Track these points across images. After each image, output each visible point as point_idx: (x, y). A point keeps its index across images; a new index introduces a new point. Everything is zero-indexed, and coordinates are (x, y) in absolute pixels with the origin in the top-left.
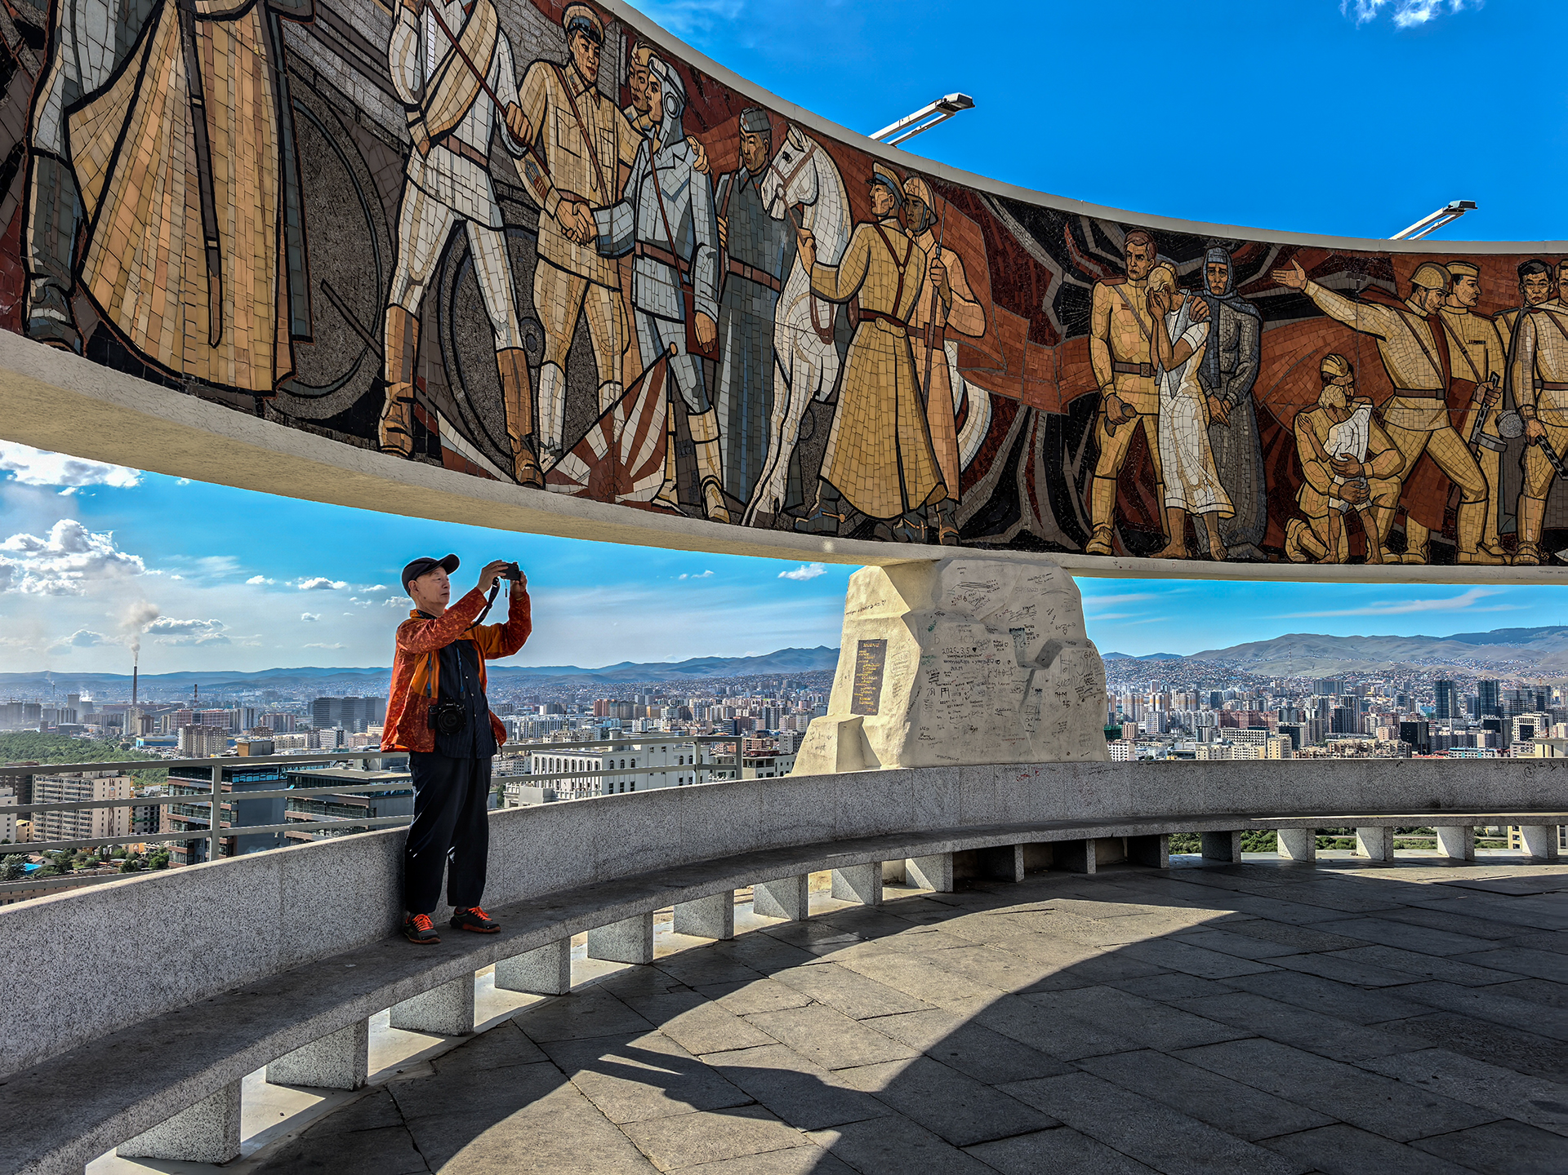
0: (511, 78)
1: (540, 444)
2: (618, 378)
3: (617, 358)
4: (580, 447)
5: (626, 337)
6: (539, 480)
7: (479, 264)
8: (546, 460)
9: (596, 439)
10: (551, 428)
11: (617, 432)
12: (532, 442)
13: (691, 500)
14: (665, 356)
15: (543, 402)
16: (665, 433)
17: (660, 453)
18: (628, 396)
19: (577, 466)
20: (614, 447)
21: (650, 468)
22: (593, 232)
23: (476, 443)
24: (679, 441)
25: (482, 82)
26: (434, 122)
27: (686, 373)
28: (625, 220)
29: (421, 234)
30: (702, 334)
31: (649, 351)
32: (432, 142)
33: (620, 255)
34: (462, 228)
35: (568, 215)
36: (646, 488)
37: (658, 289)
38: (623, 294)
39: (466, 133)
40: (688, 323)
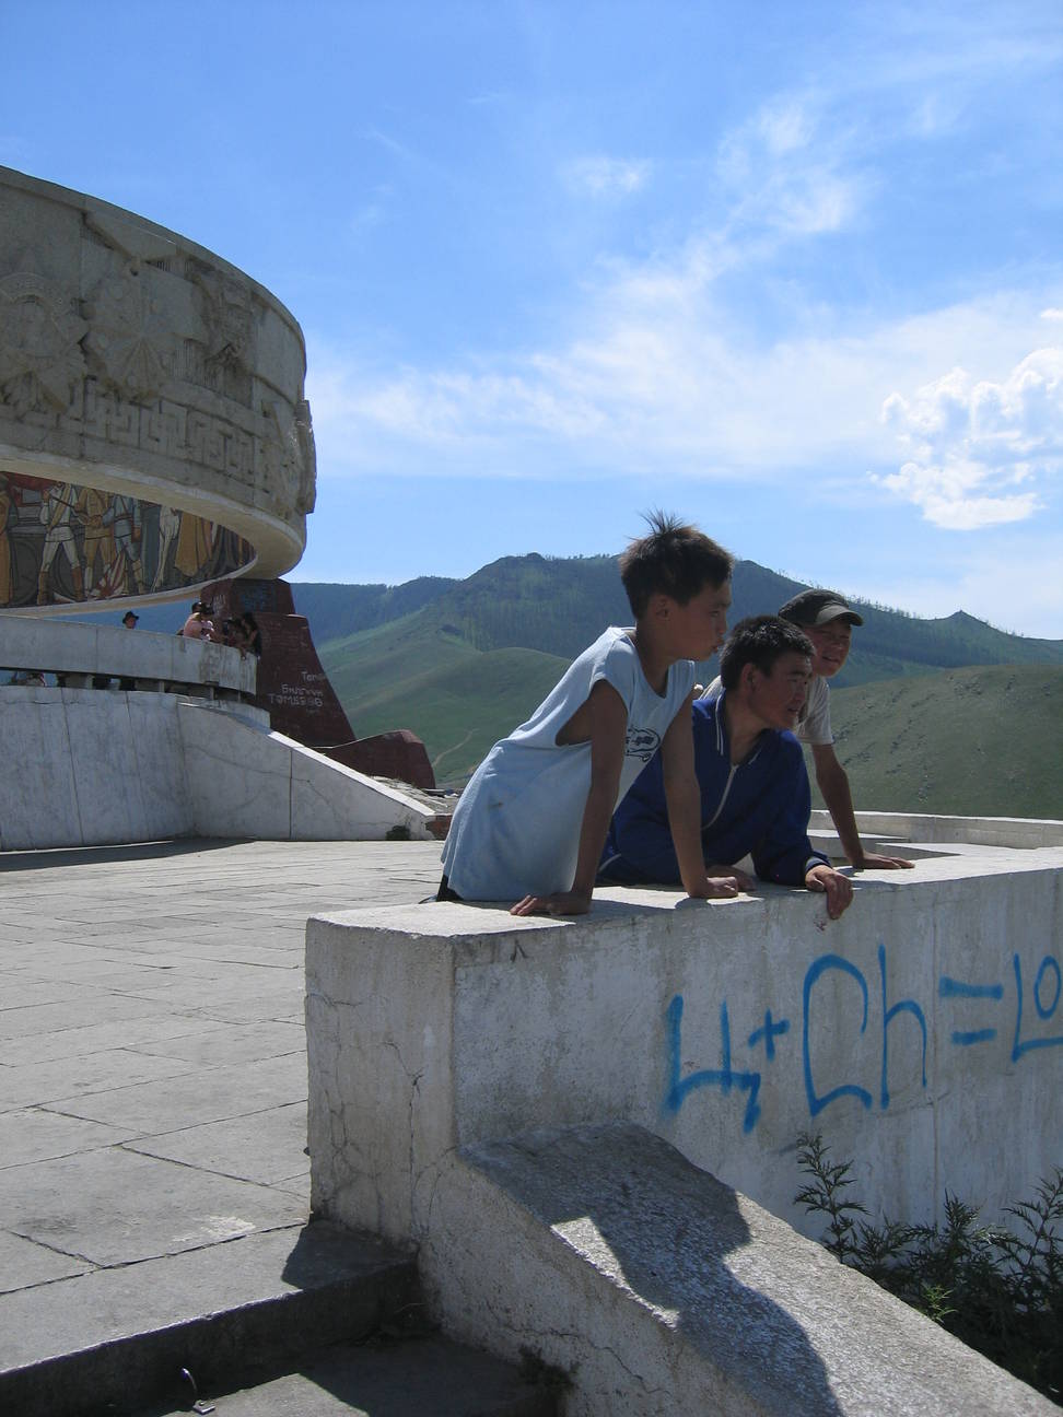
0: (76, 497)
1: (85, 590)
6: (84, 600)
7: (66, 552)
8: (87, 594)
9: (103, 583)
10: (88, 583)
12: (83, 591)
14: (124, 548)
15: (86, 578)
16: (125, 571)
17: (123, 579)
18: (112, 567)
19: (96, 592)
20: (108, 582)
21: (120, 585)
23: (66, 596)
24: (130, 573)
25: (67, 505)
26: (53, 524)
27: (131, 550)
28: (111, 514)
29: (49, 553)
30: (137, 535)
31: (119, 549)
32: (53, 528)
33: (110, 525)
34: (61, 544)
35: (95, 523)
36: (118, 592)
37: (122, 528)
38: (112, 536)
39: (62, 521)
40: (132, 534)
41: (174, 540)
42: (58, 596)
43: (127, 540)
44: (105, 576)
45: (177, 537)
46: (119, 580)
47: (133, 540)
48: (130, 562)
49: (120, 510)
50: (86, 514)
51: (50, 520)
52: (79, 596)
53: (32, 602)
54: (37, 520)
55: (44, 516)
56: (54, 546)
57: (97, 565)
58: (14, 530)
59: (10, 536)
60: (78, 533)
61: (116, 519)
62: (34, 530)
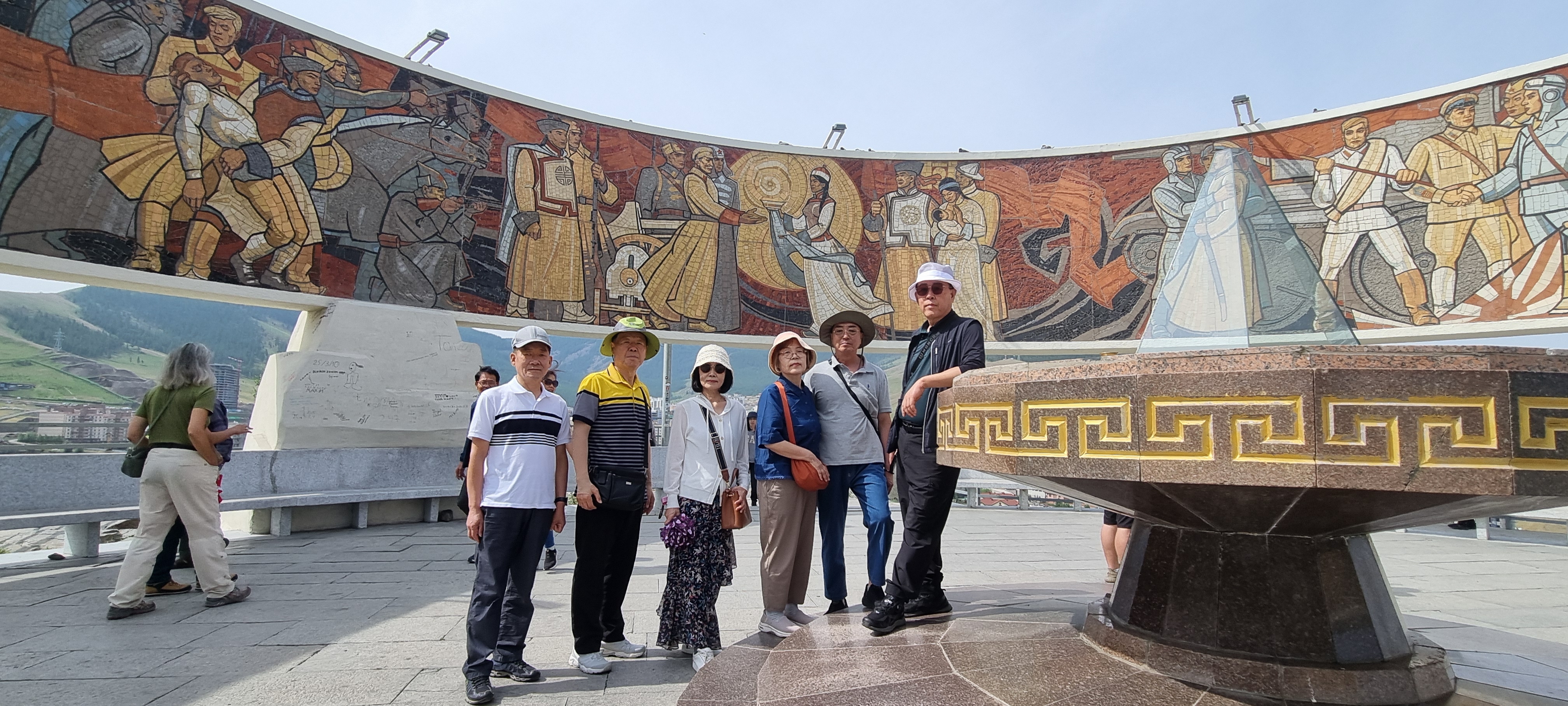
0: (1398, 160)
1: (1433, 305)
2: (1506, 256)
3: (1506, 249)
4: (1472, 298)
5: (1514, 234)
6: (1434, 321)
7: (1379, 246)
8: (1439, 312)
9: (1488, 293)
10: (1443, 296)
11: (1506, 286)
12: (1427, 306)
15: (1435, 287)
16: (1561, 272)
17: (1556, 283)
18: (1518, 265)
19: (1469, 309)
20: (1505, 292)
21: (1548, 292)
22: (1476, 195)
23: (1382, 316)
25: (1376, 174)
26: (1342, 206)
28: (1509, 176)
29: (1337, 249)
32: (1342, 213)
34: (1365, 235)
35: (1452, 197)
36: (1541, 307)
39: (1366, 199)
42: (1362, 316)
50: (1430, 183)
52: (1417, 316)
55: (1324, 197)
56: (1350, 241)
57: (1470, 265)
62: (1300, 217)
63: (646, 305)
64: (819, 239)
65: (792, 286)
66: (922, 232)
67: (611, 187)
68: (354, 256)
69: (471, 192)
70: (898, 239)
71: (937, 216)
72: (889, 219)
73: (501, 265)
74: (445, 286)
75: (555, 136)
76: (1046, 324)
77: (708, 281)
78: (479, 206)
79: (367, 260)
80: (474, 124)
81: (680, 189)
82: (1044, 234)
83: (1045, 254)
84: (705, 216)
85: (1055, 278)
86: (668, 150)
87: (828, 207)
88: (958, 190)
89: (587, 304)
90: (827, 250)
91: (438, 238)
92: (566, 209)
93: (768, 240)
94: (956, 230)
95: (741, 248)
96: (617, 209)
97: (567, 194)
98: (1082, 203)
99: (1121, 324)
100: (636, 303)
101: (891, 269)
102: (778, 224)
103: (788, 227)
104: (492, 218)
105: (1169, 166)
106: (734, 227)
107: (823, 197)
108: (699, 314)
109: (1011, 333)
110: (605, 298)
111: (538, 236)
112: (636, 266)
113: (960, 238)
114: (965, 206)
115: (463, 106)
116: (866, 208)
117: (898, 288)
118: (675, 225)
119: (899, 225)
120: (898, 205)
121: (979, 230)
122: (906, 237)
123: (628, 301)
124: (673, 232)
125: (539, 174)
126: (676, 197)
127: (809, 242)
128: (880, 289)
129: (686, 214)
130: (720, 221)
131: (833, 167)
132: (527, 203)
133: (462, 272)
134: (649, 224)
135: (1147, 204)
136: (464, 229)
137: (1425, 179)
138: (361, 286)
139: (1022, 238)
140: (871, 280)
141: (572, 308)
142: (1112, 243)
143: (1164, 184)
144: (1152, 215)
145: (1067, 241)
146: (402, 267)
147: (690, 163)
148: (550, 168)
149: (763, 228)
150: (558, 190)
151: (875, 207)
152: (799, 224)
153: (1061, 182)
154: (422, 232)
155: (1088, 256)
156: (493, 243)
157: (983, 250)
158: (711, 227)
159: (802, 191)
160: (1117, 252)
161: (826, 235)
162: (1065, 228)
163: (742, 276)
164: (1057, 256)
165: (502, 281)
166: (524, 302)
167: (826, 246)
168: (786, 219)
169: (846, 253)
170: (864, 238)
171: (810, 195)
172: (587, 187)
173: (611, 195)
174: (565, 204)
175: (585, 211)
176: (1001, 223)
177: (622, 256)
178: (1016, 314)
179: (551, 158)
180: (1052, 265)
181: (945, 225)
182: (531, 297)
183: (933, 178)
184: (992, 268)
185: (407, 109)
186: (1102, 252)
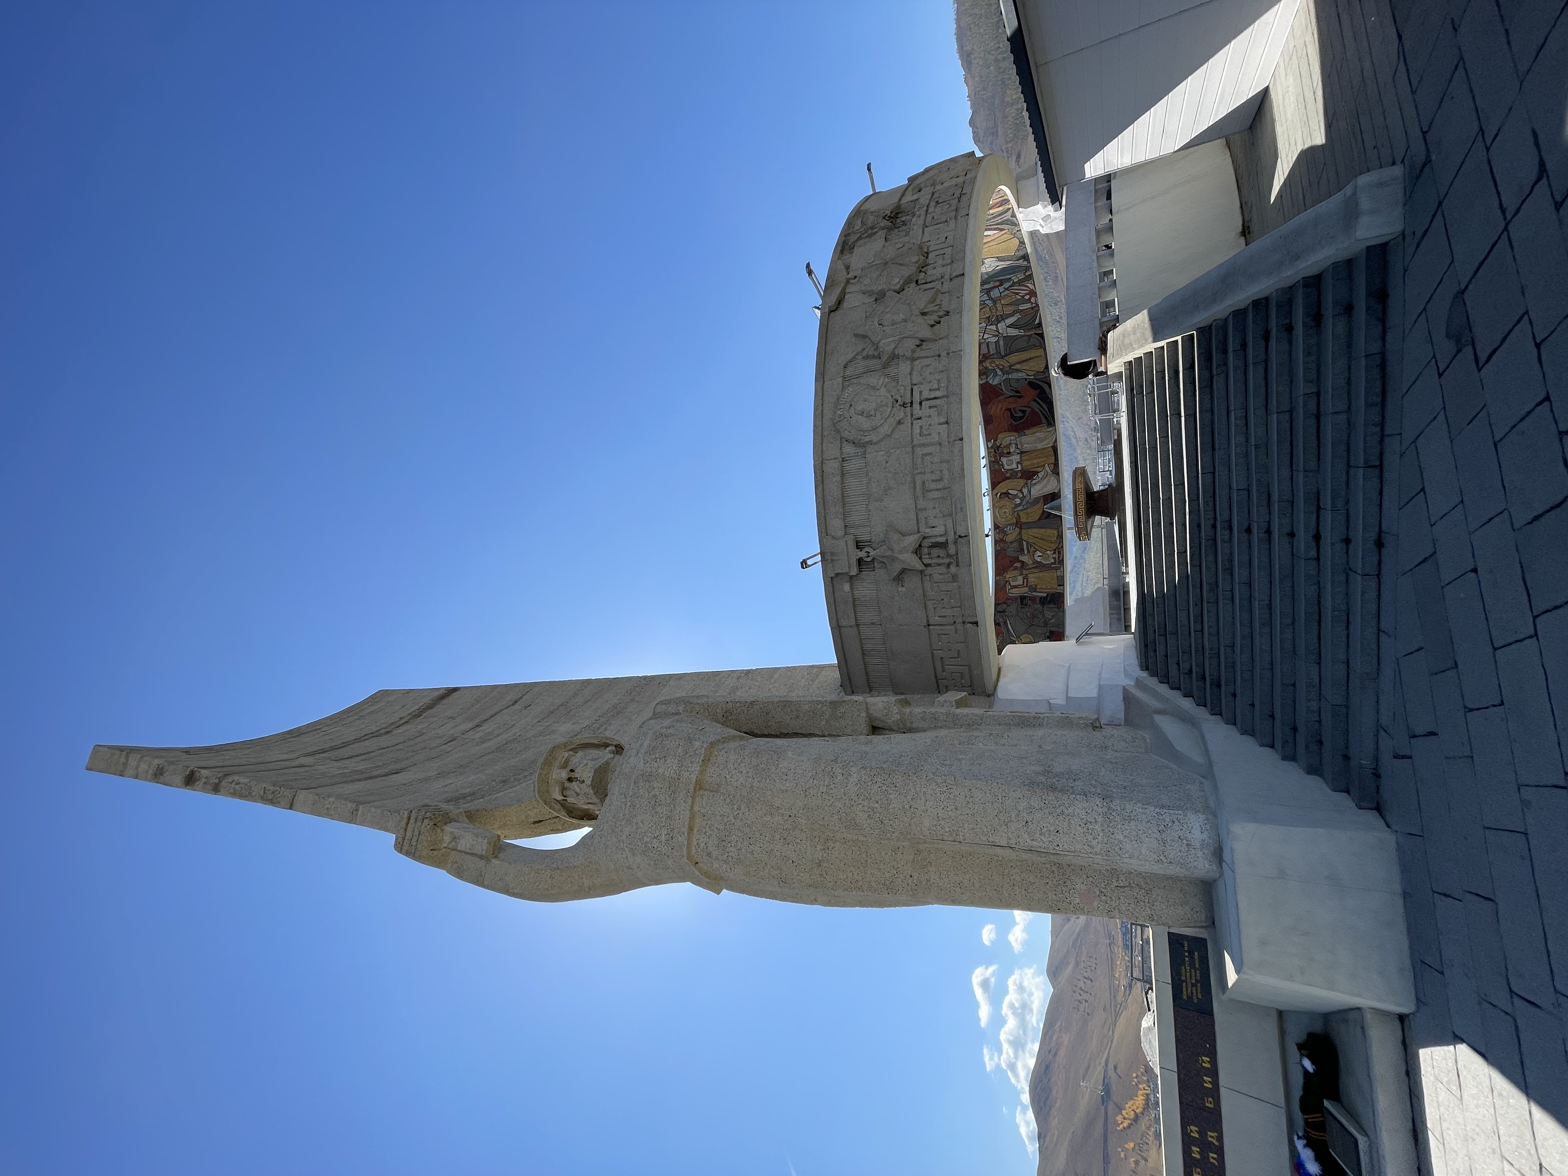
6: (1037, 305)
9: (1027, 297)
10: (1029, 306)
12: (1032, 308)
13: (1030, 277)
14: (1006, 289)
16: (1019, 285)
17: (1023, 285)
18: (1017, 294)
19: (1033, 300)
20: (1027, 294)
23: (1037, 317)
24: (1020, 282)
26: (997, 334)
27: (1007, 285)
29: (1013, 332)
30: (998, 283)
31: (1008, 292)
32: (999, 333)
33: (995, 301)
34: (1008, 327)
36: (1031, 287)
37: (995, 293)
38: (1000, 298)
40: (997, 287)
41: (1000, 259)
42: (1037, 321)
43: (1001, 289)
44: (1023, 297)
45: (997, 257)
46: (1027, 288)
47: (1001, 285)
48: (1014, 284)
49: (985, 297)
51: (995, 336)
52: (1036, 308)
53: (1042, 336)
54: (997, 342)
55: (995, 339)
56: (1009, 330)
57: (1017, 303)
58: (1003, 354)
59: (1006, 355)
60: (1002, 318)
61: (991, 299)
62: (1001, 343)
63: (1055, 550)
64: (1023, 493)
65: (1042, 501)
66: (1016, 458)
67: (1015, 565)
68: (1052, 633)
69: (1026, 605)
70: (1019, 465)
71: (1009, 453)
72: (1012, 470)
73: (1047, 595)
74: (1056, 610)
75: (1002, 583)
76: (1047, 410)
77: (1043, 530)
78: (1030, 602)
79: (1052, 629)
80: (1005, 606)
81: (1011, 543)
82: (1012, 416)
83: (1020, 414)
84: (1020, 533)
85: (1028, 410)
86: (999, 548)
87: (1010, 491)
88: (998, 447)
89: (1056, 569)
90: (1026, 490)
91: (1042, 612)
92: (1026, 578)
93: (1025, 511)
94: (1014, 446)
95: (1030, 520)
96: (1023, 562)
97: (1020, 578)
98: (1000, 406)
99: (1045, 387)
100: (1054, 553)
101: (1031, 467)
102: (1019, 508)
103: (1019, 505)
104: (1033, 599)
105: (984, 381)
106: (1022, 524)
107: (1007, 494)
108: (1055, 532)
109: (1051, 421)
110: (1054, 563)
111: (1036, 586)
112: (1041, 554)
113: (1016, 444)
114: (1004, 444)
115: (999, 608)
116: (1008, 478)
117: (1038, 463)
118: (1025, 543)
119: (1014, 466)
120: (1006, 467)
121: (1012, 438)
122: (1018, 463)
123: (1054, 556)
124: (1027, 544)
125: (1015, 587)
126: (1015, 544)
127: (1024, 497)
128: (1040, 469)
129: (1020, 541)
130: (1021, 528)
131: (995, 492)
132: (1026, 589)
133: (1052, 605)
134: (1026, 552)
135: (999, 386)
136: (1038, 606)
137: (988, 318)
138: (1061, 630)
139: (1014, 423)
140: (1037, 473)
141: (1059, 574)
142: (1014, 394)
143: (991, 382)
144: (1002, 384)
145: (1014, 409)
146: (1053, 621)
147: (1002, 540)
148: (1012, 584)
149: (1021, 514)
150: (1020, 581)
151: (1008, 475)
152: (1018, 501)
153: (992, 412)
154: (1041, 616)
155: (1020, 400)
156: (1041, 598)
157: (1019, 436)
158: (1023, 531)
159: (1005, 501)
160: (1017, 392)
161: (1021, 491)
162: (1009, 410)
163: (1040, 519)
164: (1020, 411)
165: (1053, 594)
166: (1059, 588)
167: (1025, 491)
168: (1017, 506)
169: (1026, 483)
170: (1021, 478)
171: (1007, 499)
172: (1016, 573)
173: (1018, 565)
174: (1024, 579)
175: (1025, 572)
176: (1009, 431)
177: (1039, 559)
178: (1044, 420)
179: (1010, 584)
180: (1024, 412)
181: (1012, 451)
182: (1056, 586)
183: (995, 457)
184: (1027, 432)
185: (1005, 623)
186: (1018, 396)
